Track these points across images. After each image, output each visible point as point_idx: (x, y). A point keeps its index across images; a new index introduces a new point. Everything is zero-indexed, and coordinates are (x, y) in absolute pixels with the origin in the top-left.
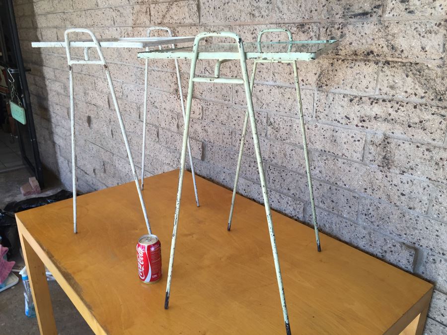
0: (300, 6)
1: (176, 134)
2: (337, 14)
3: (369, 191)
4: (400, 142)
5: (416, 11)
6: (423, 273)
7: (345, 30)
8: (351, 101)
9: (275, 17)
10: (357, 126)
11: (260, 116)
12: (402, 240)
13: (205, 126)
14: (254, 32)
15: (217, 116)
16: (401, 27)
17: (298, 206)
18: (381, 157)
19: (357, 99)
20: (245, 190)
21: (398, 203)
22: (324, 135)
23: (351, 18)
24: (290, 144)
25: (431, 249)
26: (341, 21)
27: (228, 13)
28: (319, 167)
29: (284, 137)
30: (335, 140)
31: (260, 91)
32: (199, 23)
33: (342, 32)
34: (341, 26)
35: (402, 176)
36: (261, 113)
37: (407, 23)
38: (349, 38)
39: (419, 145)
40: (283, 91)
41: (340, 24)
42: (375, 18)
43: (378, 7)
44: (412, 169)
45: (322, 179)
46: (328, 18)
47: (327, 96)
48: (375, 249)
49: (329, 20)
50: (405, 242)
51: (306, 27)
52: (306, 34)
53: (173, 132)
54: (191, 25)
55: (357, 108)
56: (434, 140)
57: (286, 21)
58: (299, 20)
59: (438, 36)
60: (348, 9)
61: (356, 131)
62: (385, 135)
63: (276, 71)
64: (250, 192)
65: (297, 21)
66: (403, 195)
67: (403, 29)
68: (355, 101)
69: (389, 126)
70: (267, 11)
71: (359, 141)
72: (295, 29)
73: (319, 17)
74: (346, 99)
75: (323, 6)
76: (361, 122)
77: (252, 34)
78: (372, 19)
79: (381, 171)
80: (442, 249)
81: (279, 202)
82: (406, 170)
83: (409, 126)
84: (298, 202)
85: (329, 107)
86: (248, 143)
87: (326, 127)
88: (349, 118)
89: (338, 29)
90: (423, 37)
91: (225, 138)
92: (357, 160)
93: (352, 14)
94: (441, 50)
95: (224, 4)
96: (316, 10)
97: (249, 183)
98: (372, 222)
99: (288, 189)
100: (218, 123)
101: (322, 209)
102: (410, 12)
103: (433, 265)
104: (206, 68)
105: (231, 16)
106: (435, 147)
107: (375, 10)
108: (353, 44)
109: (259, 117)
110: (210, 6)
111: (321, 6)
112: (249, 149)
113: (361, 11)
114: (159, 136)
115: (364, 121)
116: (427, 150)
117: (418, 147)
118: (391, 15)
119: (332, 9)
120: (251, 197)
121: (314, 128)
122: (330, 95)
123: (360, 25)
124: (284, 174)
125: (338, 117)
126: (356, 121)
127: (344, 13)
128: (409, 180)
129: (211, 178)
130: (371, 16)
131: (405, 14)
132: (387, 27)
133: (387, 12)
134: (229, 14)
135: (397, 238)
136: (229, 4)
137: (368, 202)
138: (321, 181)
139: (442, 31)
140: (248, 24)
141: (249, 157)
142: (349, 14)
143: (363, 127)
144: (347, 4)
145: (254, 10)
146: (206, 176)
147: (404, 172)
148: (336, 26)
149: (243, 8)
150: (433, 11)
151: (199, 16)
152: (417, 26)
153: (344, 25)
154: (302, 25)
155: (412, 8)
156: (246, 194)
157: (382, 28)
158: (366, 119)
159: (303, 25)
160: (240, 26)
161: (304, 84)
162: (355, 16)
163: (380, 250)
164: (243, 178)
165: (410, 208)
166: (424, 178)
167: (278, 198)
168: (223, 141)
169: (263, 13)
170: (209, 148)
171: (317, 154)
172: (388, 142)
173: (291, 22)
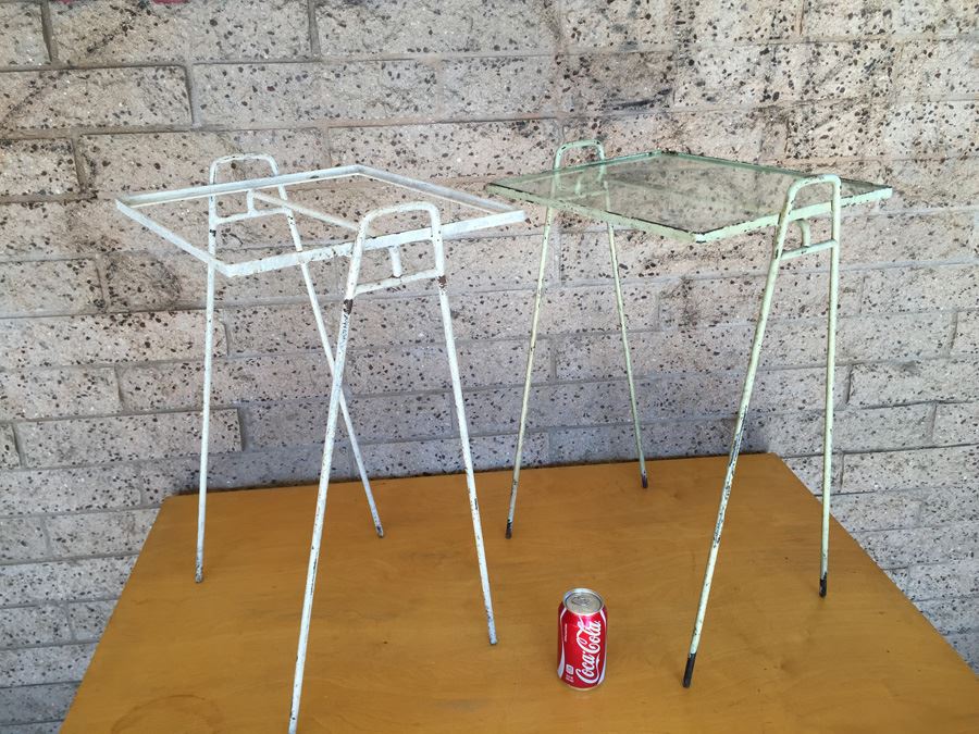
0: (508, 89)
1: (113, 420)
2: (591, 103)
3: (667, 367)
4: (707, 283)
5: (718, 98)
6: (751, 446)
7: (606, 130)
8: (629, 238)
9: (450, 108)
10: (641, 275)
11: (427, 305)
12: (720, 417)
13: (241, 368)
14: (396, 140)
15: (285, 335)
16: (698, 120)
17: (539, 441)
18: (681, 311)
19: (640, 234)
20: (400, 465)
21: (711, 368)
22: (580, 305)
23: (617, 109)
24: (508, 338)
25: (759, 411)
26: (596, 114)
27: (305, 101)
28: (575, 360)
29: (491, 331)
30: (600, 308)
31: (420, 256)
32: (193, 122)
33: (599, 133)
34: (598, 122)
35: (711, 329)
36: (427, 298)
37: (706, 115)
38: (615, 140)
39: (734, 279)
40: (485, 246)
41: (595, 120)
42: (657, 109)
43: (666, 92)
44: (726, 315)
45: (583, 377)
46: (572, 110)
47: (582, 238)
48: (684, 447)
49: (573, 114)
50: (725, 416)
51: (530, 126)
52: (530, 138)
53: (100, 416)
54: (155, 131)
55: (640, 248)
56: (755, 267)
57: (479, 116)
58: (511, 114)
59: (755, 131)
60: (614, 95)
61: (640, 282)
62: (683, 278)
63: (462, 211)
64: (413, 463)
65: (504, 116)
66: (716, 354)
67: (701, 124)
68: (635, 238)
69: (692, 264)
70: (426, 97)
71: (644, 297)
72: (509, 131)
73: (555, 109)
74: (621, 238)
75: (564, 91)
76: (647, 267)
77: (393, 144)
78: (652, 110)
79: (683, 332)
80: (770, 404)
81: (495, 452)
82: (718, 319)
83: (724, 258)
84: (537, 435)
85: (587, 256)
86: (394, 367)
87: (581, 290)
88: (626, 268)
89: (594, 127)
90: (733, 133)
91: (319, 376)
92: (645, 327)
93: (621, 102)
94: (758, 148)
95: (289, 80)
96: (548, 97)
97: (407, 446)
98: (673, 411)
99: (512, 421)
100: (290, 349)
101: (585, 427)
102: (709, 99)
103: (762, 430)
104: (228, 230)
105: (319, 108)
106: (755, 277)
107: (659, 97)
108: (623, 150)
109: (424, 307)
110: (233, 84)
111: (560, 90)
112: (399, 377)
113: (639, 100)
114: (23, 447)
115: (654, 265)
116: (747, 283)
117: (732, 282)
118: (683, 104)
119: (580, 95)
120: (418, 472)
121: (557, 297)
122: (587, 236)
123: (631, 120)
124: (496, 399)
125: (605, 269)
126: (639, 268)
127: (605, 101)
128: (724, 331)
129: (274, 481)
130: (652, 106)
131: (703, 102)
132: (677, 121)
133: (677, 100)
134: (305, 104)
135: (712, 417)
136: (307, 81)
137: (664, 384)
138: (580, 382)
139: (761, 124)
140: (374, 123)
141: (399, 394)
142: (614, 103)
143: (652, 274)
144: (613, 88)
145: (388, 95)
146: (257, 482)
147: (716, 322)
148: (591, 124)
149: (354, 91)
150: (743, 98)
151: (191, 107)
152: (721, 118)
153: (604, 122)
154: (521, 124)
155: (711, 94)
156: (406, 471)
157: (667, 123)
158: (655, 261)
159: (523, 123)
160: (351, 128)
161: (532, 225)
162: (624, 106)
163: (691, 445)
164: (389, 442)
165: (729, 369)
166: (744, 322)
167: (493, 445)
168: (315, 384)
169: (416, 102)
170: (256, 417)
171: (567, 340)
172: (690, 288)
173: (493, 117)
